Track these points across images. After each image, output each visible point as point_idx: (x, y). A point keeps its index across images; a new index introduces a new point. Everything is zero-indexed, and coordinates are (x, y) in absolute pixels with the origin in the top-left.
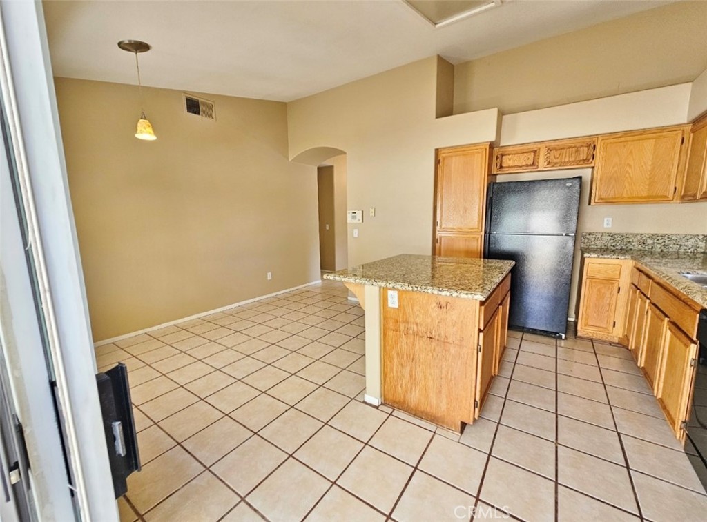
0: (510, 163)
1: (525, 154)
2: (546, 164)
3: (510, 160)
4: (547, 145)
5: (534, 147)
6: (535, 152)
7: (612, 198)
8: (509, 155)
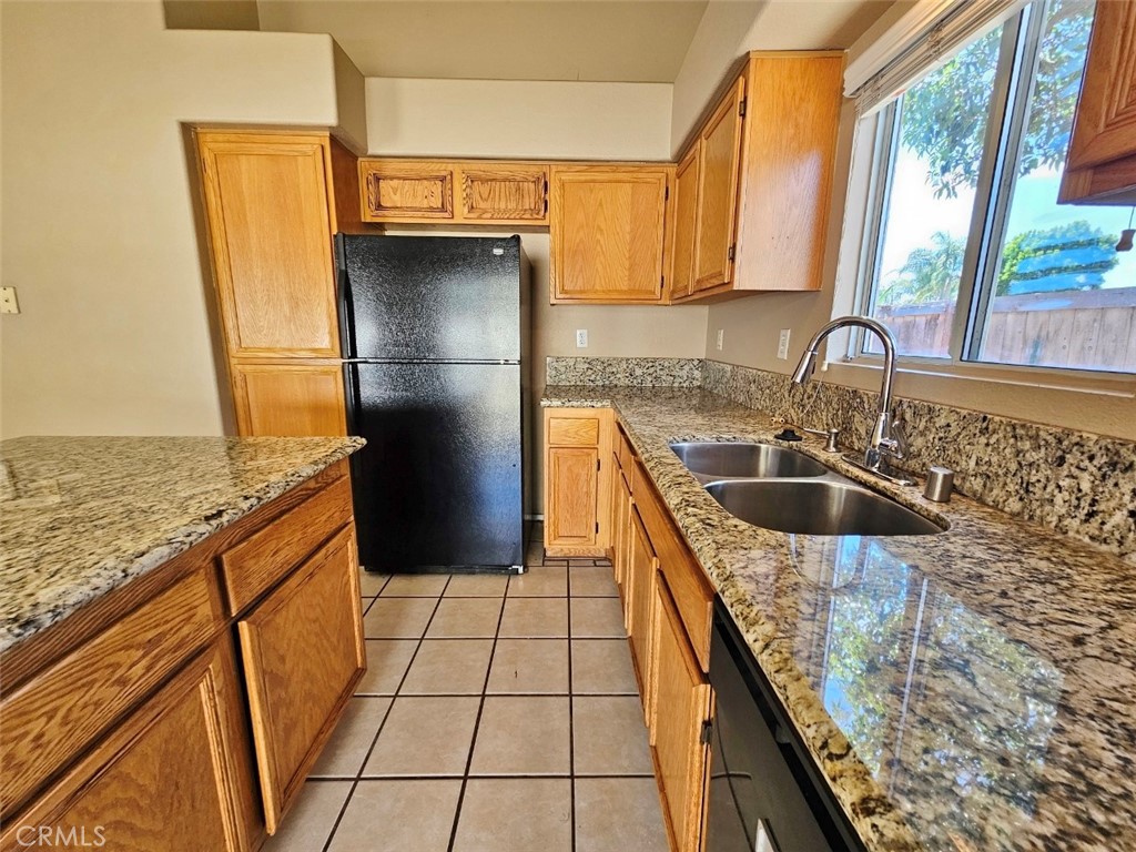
0: (397, 200)
1: (425, 182)
2: (466, 210)
3: (395, 191)
4: (466, 167)
5: (442, 169)
6: (443, 179)
7: (581, 292)
8: (392, 179)
